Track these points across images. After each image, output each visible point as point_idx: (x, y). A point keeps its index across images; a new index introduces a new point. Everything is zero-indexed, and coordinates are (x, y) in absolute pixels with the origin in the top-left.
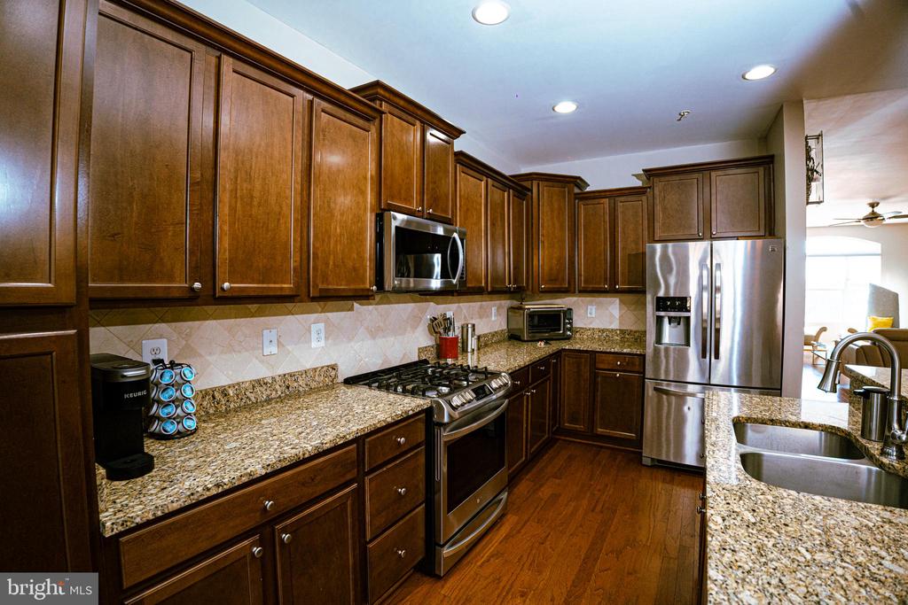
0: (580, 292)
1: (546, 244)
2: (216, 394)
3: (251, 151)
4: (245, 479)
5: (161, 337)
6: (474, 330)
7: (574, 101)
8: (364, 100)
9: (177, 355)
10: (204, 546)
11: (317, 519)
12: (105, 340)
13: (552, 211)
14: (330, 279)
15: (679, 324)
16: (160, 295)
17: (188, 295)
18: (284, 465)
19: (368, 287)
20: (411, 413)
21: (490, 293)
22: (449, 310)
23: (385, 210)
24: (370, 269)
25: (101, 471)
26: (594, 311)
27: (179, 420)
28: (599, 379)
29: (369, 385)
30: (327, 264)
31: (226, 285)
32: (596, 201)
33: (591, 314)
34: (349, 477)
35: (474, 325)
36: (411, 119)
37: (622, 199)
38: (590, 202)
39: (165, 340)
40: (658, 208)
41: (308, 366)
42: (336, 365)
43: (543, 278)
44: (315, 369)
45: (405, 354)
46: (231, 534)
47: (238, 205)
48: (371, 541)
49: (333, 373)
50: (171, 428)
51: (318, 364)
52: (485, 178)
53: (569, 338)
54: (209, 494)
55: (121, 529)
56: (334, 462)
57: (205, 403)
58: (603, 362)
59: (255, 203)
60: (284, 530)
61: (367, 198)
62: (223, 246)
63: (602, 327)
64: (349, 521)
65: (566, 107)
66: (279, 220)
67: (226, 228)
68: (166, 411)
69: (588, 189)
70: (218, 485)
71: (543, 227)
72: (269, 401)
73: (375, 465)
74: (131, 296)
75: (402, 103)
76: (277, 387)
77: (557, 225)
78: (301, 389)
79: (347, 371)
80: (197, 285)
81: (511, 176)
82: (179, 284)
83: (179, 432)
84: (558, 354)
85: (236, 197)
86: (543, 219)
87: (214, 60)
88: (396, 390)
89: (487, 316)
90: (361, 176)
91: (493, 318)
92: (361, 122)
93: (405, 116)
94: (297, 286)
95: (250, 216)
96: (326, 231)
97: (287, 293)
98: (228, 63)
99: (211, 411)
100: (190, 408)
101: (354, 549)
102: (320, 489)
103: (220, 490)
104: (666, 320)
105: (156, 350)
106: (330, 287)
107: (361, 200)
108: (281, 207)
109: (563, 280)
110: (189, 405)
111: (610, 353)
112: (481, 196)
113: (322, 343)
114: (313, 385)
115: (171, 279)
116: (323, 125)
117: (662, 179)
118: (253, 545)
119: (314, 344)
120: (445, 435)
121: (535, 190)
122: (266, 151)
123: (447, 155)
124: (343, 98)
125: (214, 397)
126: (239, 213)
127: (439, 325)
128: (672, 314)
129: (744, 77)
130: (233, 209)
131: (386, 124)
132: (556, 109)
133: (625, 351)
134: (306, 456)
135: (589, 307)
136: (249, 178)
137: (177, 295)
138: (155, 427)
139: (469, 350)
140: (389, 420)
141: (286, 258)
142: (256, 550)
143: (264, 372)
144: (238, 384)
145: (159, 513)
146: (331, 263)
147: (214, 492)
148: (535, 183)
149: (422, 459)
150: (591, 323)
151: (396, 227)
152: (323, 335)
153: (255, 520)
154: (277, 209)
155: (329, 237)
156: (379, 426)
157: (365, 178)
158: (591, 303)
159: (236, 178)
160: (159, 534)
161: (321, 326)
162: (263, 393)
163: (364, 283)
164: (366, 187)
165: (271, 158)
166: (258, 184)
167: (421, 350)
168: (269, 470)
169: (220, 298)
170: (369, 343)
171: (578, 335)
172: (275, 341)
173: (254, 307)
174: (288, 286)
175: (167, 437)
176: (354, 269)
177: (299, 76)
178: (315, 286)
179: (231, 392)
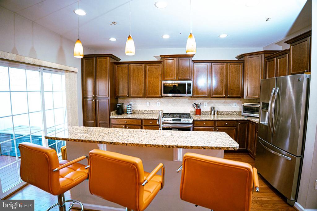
4: (123, 118)
10: (118, 123)
16: (124, 96)
18: (128, 118)
19: (159, 95)
23: (164, 80)
30: (150, 92)
36: (173, 58)
38: (270, 60)
39: (132, 102)
41: (155, 109)
42: (163, 110)
43: (247, 92)
44: (157, 110)
46: (121, 123)
52: (209, 63)
54: (118, 118)
60: (128, 126)
72: (147, 114)
73: (145, 125)
75: (169, 56)
77: (254, 72)
79: (166, 112)
80: (127, 95)
89: (230, 105)
91: (234, 106)
93: (171, 59)
99: (138, 113)
106: (150, 95)
109: (256, 94)
114: (156, 113)
116: (148, 68)
119: (158, 106)
125: (138, 111)
126: (134, 85)
134: (131, 118)
136: (135, 80)
140: (148, 118)
141: (141, 91)
142: (124, 127)
143: (147, 109)
148: (245, 57)
151: (164, 84)
153: (124, 123)
155: (150, 87)
161: (159, 103)
165: (139, 76)
166: (137, 81)
168: (126, 118)
172: (149, 104)
174: (142, 95)
175: (128, 114)
176: (156, 92)
177: (143, 62)
178: (147, 95)
179: (141, 111)
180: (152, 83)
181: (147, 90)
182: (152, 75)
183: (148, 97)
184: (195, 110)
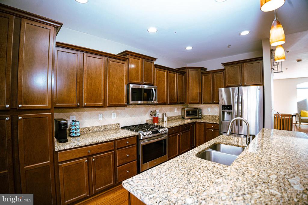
0: (203, 103)
1: (191, 88)
2: (87, 129)
3: (91, 74)
4: (84, 145)
5: (74, 115)
6: (166, 115)
7: (191, 46)
8: (121, 56)
9: (78, 119)
10: (74, 157)
11: (102, 157)
12: (57, 116)
13: (193, 78)
14: (113, 102)
15: (230, 114)
16: (71, 106)
17: (76, 106)
18: (93, 143)
19: (124, 103)
20: (131, 136)
21: (169, 104)
22: (158, 109)
23: (129, 83)
24: (125, 99)
25: (56, 140)
26: (210, 110)
27: (76, 133)
28: (207, 131)
29: (127, 129)
30: (112, 98)
31: (85, 104)
32: (208, 74)
33: (209, 110)
34: (111, 149)
35: (166, 114)
36: (138, 58)
37: (216, 73)
38: (206, 75)
39: (75, 116)
40: (227, 76)
41: (111, 124)
42: (119, 123)
43: (190, 99)
44: (113, 124)
45: (142, 122)
46: (81, 156)
47: (89, 86)
48: (118, 166)
49: (118, 126)
50: (74, 135)
51: (114, 123)
52: (166, 71)
53: (200, 118)
54: (75, 147)
55: (58, 150)
56: (107, 145)
57: (84, 131)
58: (208, 126)
59: (93, 85)
60: (93, 158)
61: (124, 81)
62: (85, 95)
63: (212, 115)
64: (112, 160)
65: (189, 48)
66: (99, 89)
67: (85, 91)
68: (73, 131)
69: (207, 70)
70: (78, 145)
71: (190, 83)
72: (100, 131)
73: (119, 147)
74: (65, 106)
75: (135, 54)
76: (102, 128)
77: (195, 82)
78: (109, 129)
79: (122, 125)
80: (79, 104)
81: (177, 69)
82: (75, 104)
83: (76, 136)
84: (194, 123)
85: (88, 84)
86: (190, 81)
87: (82, 55)
88: (133, 131)
89: (173, 111)
90: (122, 76)
91: (175, 112)
92: (121, 62)
93: (136, 58)
94: (103, 103)
95: (92, 88)
96: (112, 90)
97: (101, 105)
98: (85, 54)
99: (85, 133)
100: (78, 131)
101: (113, 167)
102: (103, 151)
103: (78, 146)
104: (226, 113)
105: (73, 118)
106: (113, 104)
107: (122, 81)
108: (99, 85)
109: (197, 99)
110: (78, 130)
111: (210, 123)
112: (165, 76)
113: (115, 118)
114: (112, 128)
115: (73, 103)
116: (110, 64)
117: (228, 66)
118: (86, 160)
119: (113, 118)
120: (142, 143)
121: (187, 72)
122: (95, 73)
123: (151, 66)
124: (116, 57)
125: (86, 129)
126: (89, 87)
127: (152, 113)
128: (228, 111)
129: (240, 34)
130: (87, 87)
131: (130, 61)
132: (186, 48)
133: (215, 123)
134: (99, 142)
135: (208, 108)
136: (91, 80)
137: (74, 106)
138: (71, 134)
139: (164, 121)
140: (124, 137)
141: (101, 97)
142: (86, 161)
143: (99, 124)
144: (92, 127)
145: (65, 149)
146: (113, 98)
147: (77, 146)
148: (187, 70)
149: (136, 148)
150: (209, 114)
151: (132, 88)
152: (115, 116)
153: (86, 154)
154: (98, 86)
155: (113, 91)
156: (120, 138)
157: (123, 76)
158: (209, 107)
159: (88, 80)
160: (66, 153)
161: (115, 113)
162: (98, 129)
163: (123, 102)
164: (124, 78)
165: (97, 74)
166: (93, 81)
167: (147, 121)
168: (90, 144)
169: (84, 107)
170: (130, 118)
171: (205, 117)
172: (102, 117)
173: (96, 109)
174: (101, 104)
175: (73, 137)
176: (120, 99)
177: (103, 54)
178: (109, 103)
179: (90, 128)
180: (115, 86)
181: (109, 96)
182: (115, 75)
183: (111, 106)
184: (152, 119)
